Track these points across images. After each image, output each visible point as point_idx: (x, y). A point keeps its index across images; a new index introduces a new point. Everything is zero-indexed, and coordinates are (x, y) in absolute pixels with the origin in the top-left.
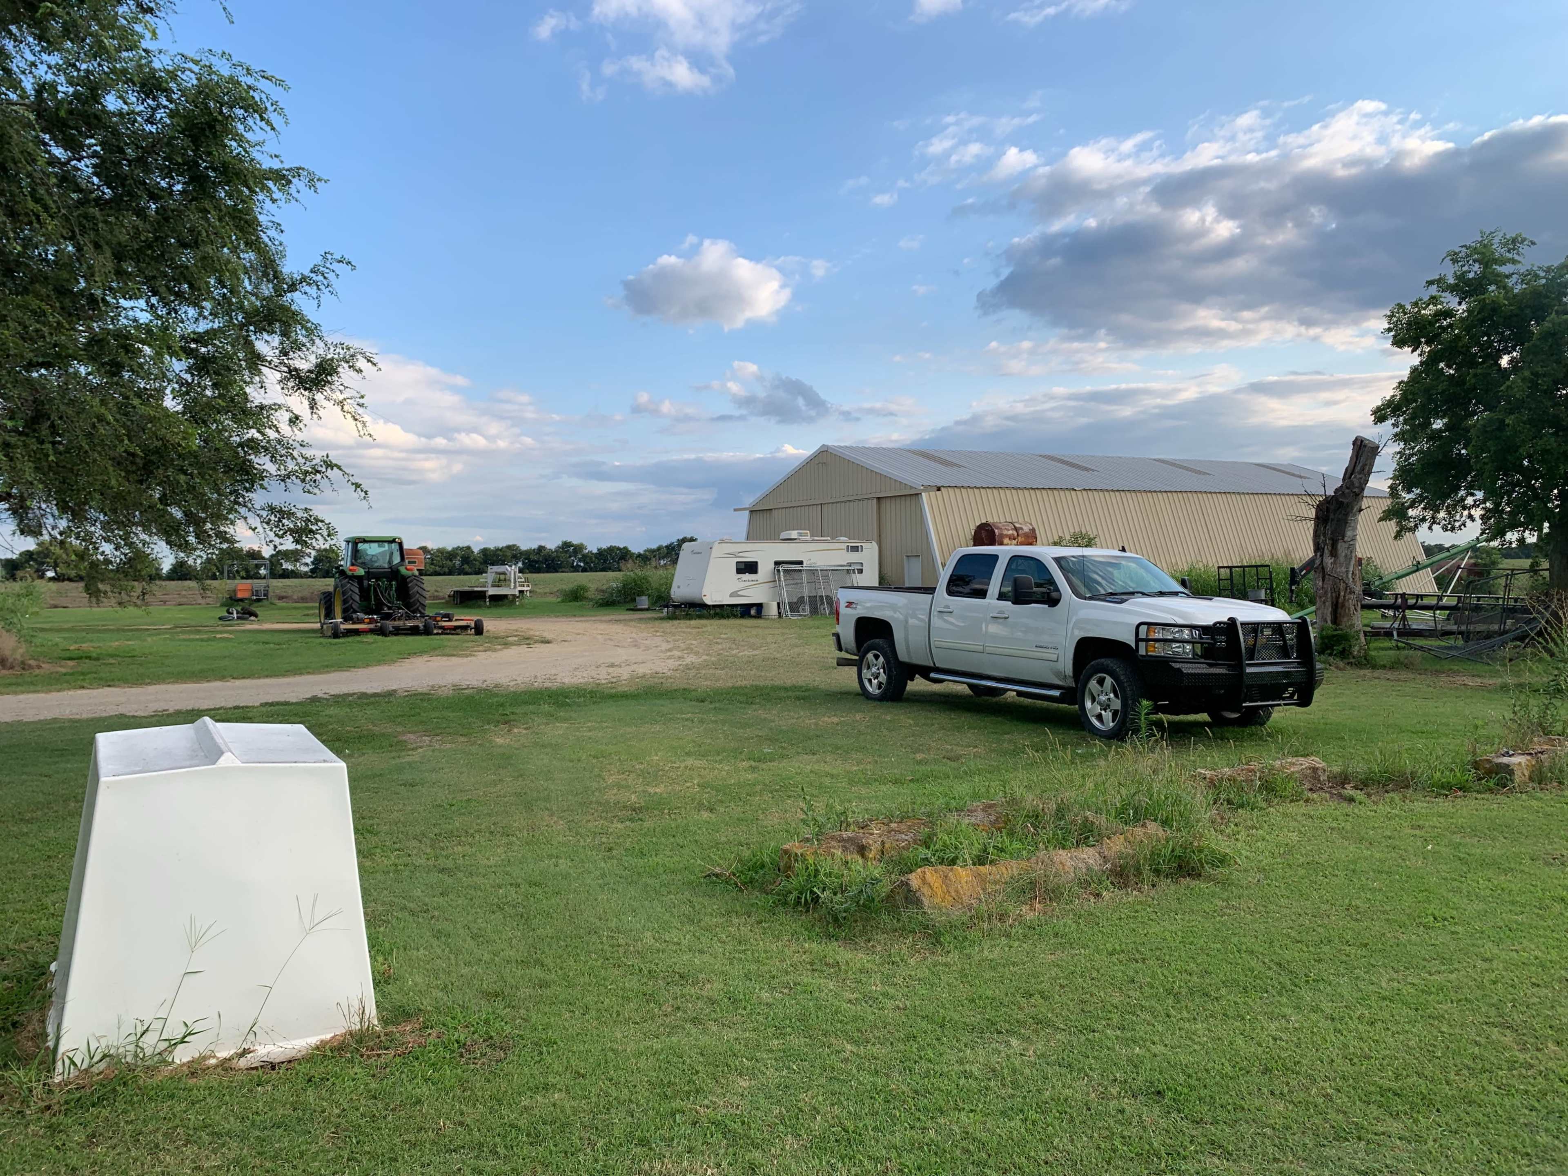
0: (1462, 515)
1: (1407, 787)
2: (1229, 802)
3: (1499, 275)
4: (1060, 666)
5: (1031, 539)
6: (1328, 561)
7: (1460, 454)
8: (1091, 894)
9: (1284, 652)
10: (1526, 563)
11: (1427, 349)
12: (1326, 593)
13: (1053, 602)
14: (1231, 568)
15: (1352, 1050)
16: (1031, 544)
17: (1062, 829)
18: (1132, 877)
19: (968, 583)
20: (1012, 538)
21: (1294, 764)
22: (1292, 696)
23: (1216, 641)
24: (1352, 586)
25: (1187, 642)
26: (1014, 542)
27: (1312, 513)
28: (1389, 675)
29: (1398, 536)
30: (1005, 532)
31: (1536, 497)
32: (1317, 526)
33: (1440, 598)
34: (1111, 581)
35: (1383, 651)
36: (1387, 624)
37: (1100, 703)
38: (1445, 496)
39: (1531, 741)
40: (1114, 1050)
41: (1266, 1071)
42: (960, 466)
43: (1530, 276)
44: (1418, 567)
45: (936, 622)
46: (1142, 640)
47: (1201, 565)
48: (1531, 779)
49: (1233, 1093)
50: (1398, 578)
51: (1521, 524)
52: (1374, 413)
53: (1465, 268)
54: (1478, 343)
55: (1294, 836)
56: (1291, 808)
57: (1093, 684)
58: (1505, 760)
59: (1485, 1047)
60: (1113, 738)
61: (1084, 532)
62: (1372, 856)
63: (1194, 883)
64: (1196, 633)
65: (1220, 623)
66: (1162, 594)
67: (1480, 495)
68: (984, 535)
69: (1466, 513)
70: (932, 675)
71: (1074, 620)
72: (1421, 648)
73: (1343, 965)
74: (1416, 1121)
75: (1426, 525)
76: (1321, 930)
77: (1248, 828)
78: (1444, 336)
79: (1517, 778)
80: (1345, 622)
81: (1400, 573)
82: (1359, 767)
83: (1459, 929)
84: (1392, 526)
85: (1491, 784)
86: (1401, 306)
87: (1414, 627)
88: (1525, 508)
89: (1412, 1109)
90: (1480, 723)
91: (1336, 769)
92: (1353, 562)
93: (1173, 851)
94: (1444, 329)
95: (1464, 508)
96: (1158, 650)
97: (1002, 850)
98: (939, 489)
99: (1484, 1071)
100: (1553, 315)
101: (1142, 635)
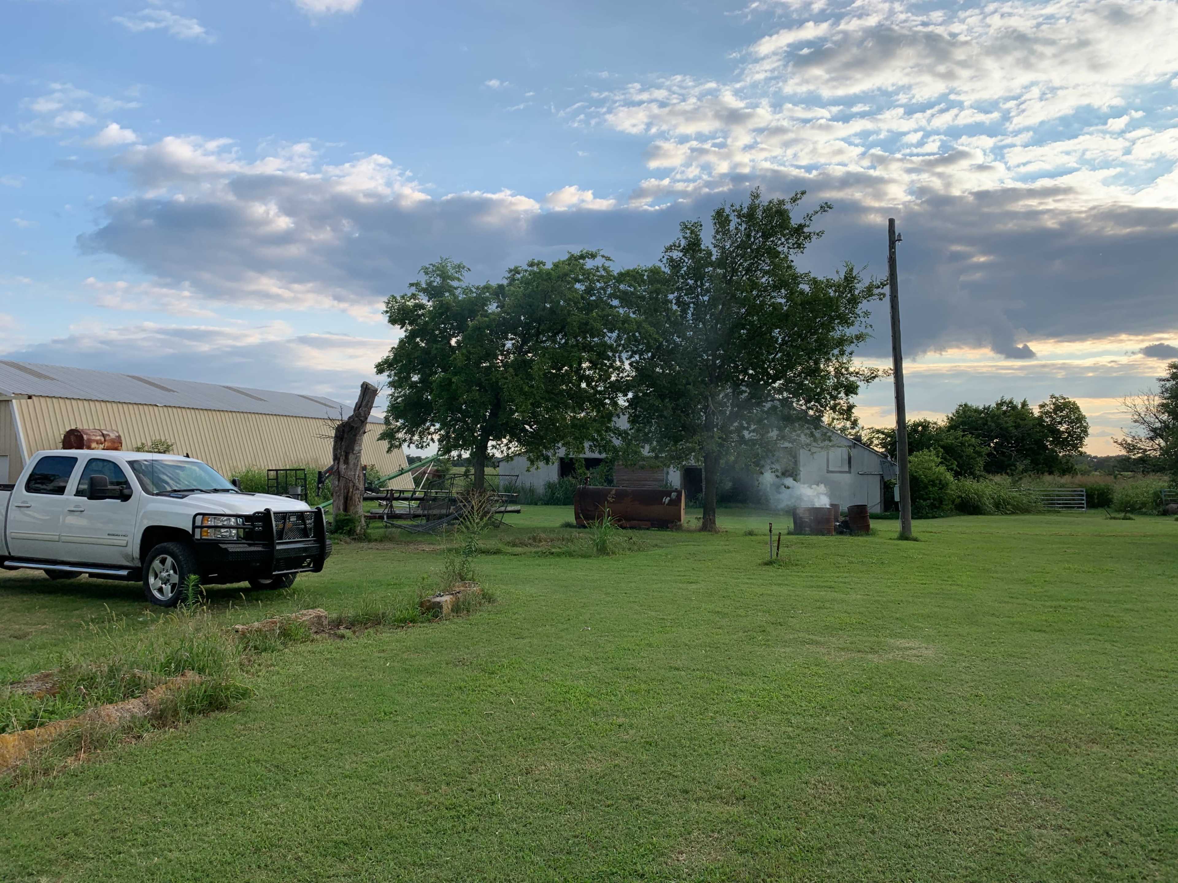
0: (427, 439)
1: (379, 624)
2: (256, 648)
3: (451, 286)
4: (129, 550)
5: (116, 445)
6: (343, 467)
7: (427, 399)
8: (134, 737)
9: (305, 533)
10: (463, 470)
11: (410, 328)
12: (340, 490)
13: (125, 497)
14: (277, 470)
15: (320, 819)
16: (116, 449)
17: (111, 687)
18: (169, 717)
19: (52, 481)
20: (98, 442)
21: (305, 615)
22: (309, 564)
23: (255, 526)
24: (357, 484)
25: (233, 528)
26: (102, 446)
27: (333, 433)
28: (379, 546)
29: (389, 451)
30: (93, 438)
31: (468, 429)
32: (336, 442)
33: (414, 492)
34: (177, 480)
35: (376, 529)
36: (381, 511)
37: (161, 579)
38: (418, 426)
39: (454, 586)
40: (135, 864)
41: (257, 850)
42: (53, 379)
43: (467, 290)
44: (402, 472)
45: (13, 514)
46: (198, 527)
47: (256, 468)
48: (452, 610)
49: (229, 875)
50: (390, 479)
51: (460, 446)
52: (377, 367)
53: (432, 279)
54: (439, 329)
55: (300, 669)
56: (301, 648)
57: (156, 563)
58: (438, 599)
59: (405, 797)
60: (170, 606)
61: (163, 439)
62: (351, 675)
63: (219, 715)
64: (240, 521)
65: (258, 513)
66: (216, 491)
67: (438, 426)
68: (73, 438)
69: (430, 437)
70: (7, 563)
71: (143, 511)
72: (400, 527)
73: (322, 758)
74: (356, 860)
75: (406, 444)
76: (309, 735)
77: (268, 666)
78: (419, 321)
79: (445, 610)
80: (352, 509)
81: (392, 476)
82: (350, 613)
83: (399, 718)
84: (385, 444)
85: (430, 617)
86: (394, 297)
87: (397, 512)
88: (462, 435)
89: (354, 852)
90: (425, 576)
91: (334, 616)
92: (359, 468)
93: (205, 692)
94: (419, 316)
95: (429, 434)
96: (211, 535)
97: (52, 713)
98: (30, 397)
99: (402, 813)
100: (479, 317)
101: (198, 523)
